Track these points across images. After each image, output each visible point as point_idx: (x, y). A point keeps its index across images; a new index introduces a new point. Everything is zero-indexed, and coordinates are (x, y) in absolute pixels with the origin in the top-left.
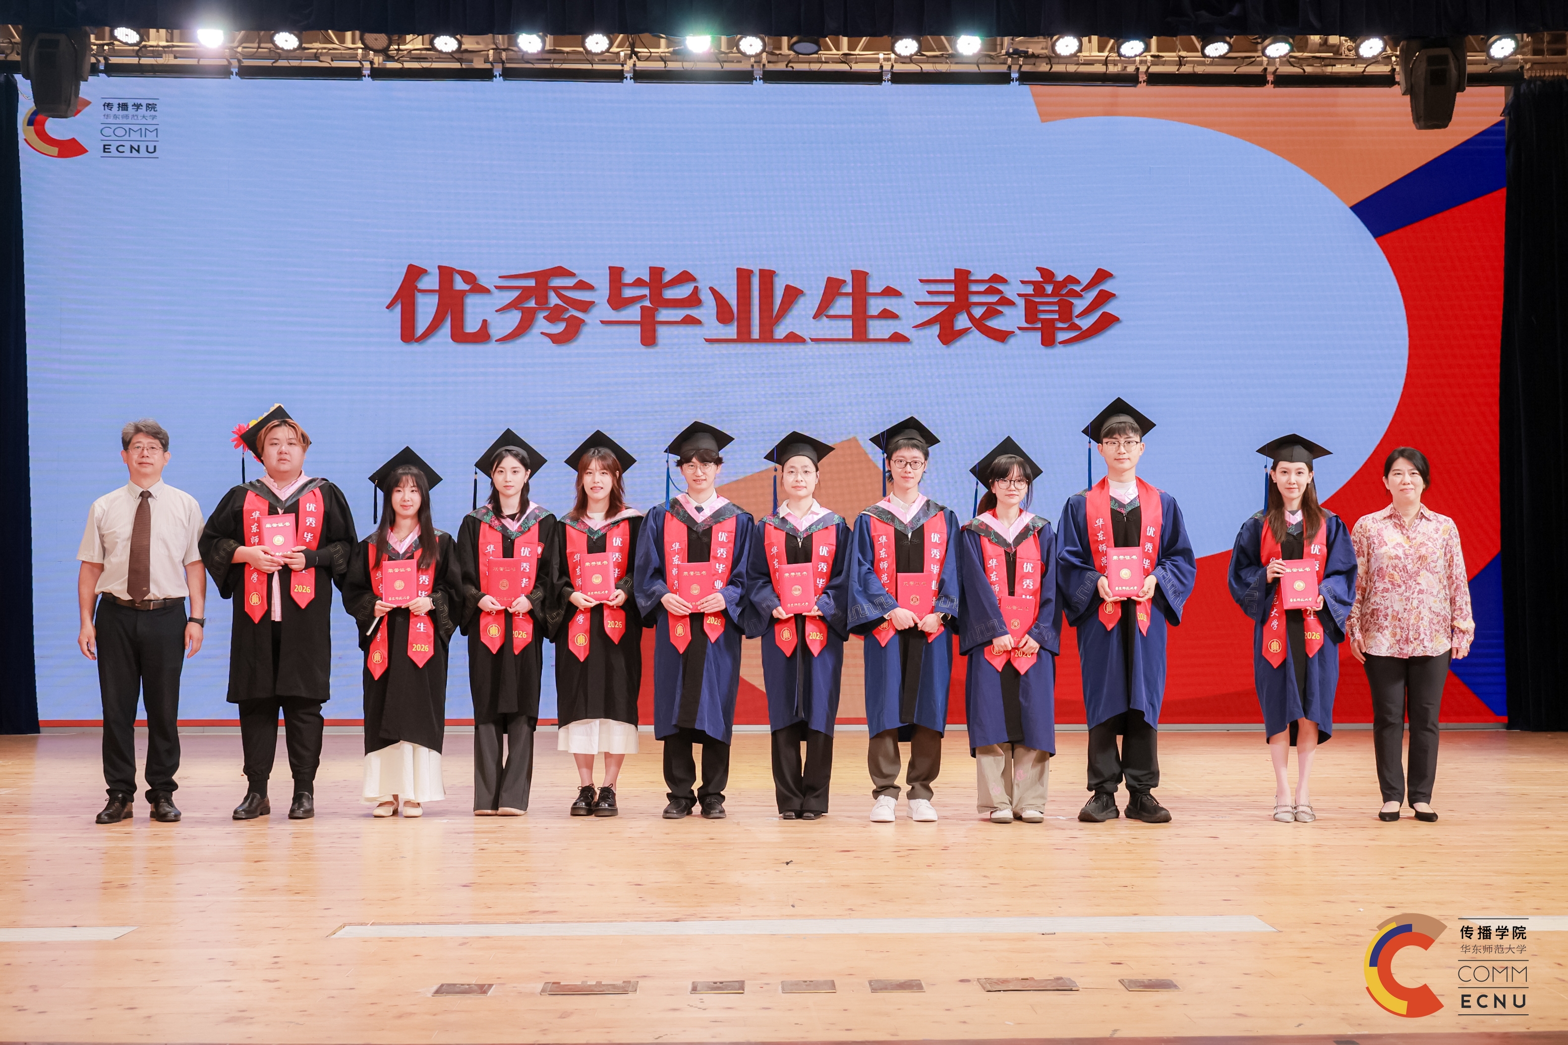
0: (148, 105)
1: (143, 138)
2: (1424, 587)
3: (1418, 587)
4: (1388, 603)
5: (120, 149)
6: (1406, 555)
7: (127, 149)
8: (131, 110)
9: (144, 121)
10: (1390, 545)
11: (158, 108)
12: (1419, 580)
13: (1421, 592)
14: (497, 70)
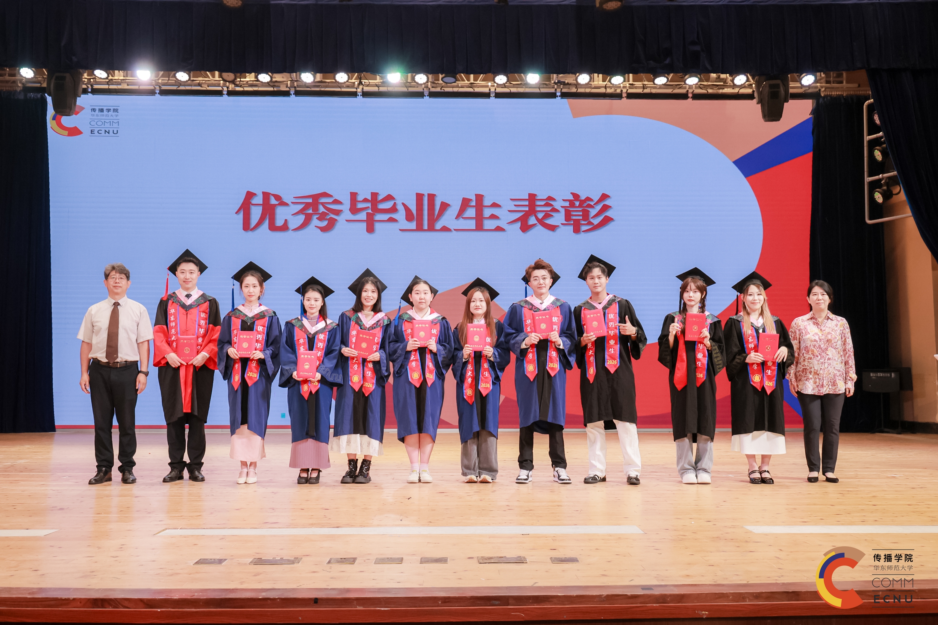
0: (114, 109)
1: (111, 126)
2: (830, 356)
3: (827, 357)
4: (811, 365)
5: (99, 132)
6: (820, 339)
7: (103, 132)
8: (105, 112)
9: (112, 118)
10: (811, 334)
11: (119, 111)
12: (828, 352)
13: (829, 359)
14: (292, 91)
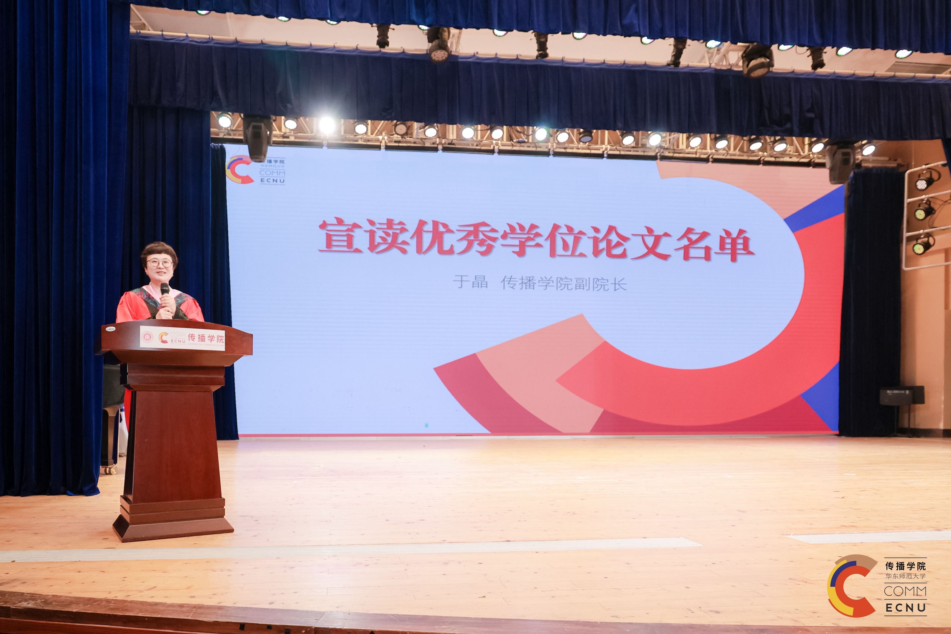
0: (280, 161)
1: (279, 176)
5: (269, 180)
7: (272, 181)
8: (273, 163)
9: (279, 168)
11: (285, 162)
14: (440, 147)
